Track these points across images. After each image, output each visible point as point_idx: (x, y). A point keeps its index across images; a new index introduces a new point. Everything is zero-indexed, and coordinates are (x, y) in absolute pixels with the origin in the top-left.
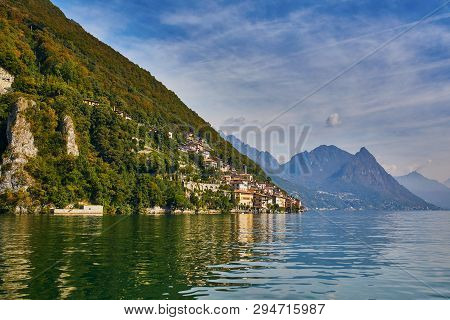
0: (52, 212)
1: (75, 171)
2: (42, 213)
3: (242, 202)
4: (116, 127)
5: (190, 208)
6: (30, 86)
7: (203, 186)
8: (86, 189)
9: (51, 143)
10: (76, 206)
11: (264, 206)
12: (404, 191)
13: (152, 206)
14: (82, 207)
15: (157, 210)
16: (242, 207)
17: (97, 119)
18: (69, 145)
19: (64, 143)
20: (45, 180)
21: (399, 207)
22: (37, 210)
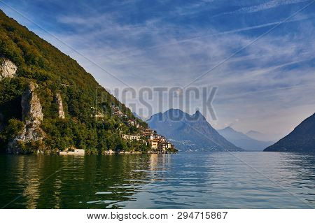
0: (58, 153)
1: (68, 128)
2: (52, 154)
3: (153, 146)
4: (82, 101)
5: (128, 151)
6: (28, 73)
7: (132, 137)
8: (74, 139)
9: (50, 110)
10: (70, 150)
11: (164, 149)
12: (222, 139)
13: (108, 150)
14: (73, 151)
15: (111, 152)
16: (153, 150)
17: (71, 95)
18: (60, 112)
19: (58, 110)
20: (53, 134)
21: (220, 150)
22: (49, 152)
